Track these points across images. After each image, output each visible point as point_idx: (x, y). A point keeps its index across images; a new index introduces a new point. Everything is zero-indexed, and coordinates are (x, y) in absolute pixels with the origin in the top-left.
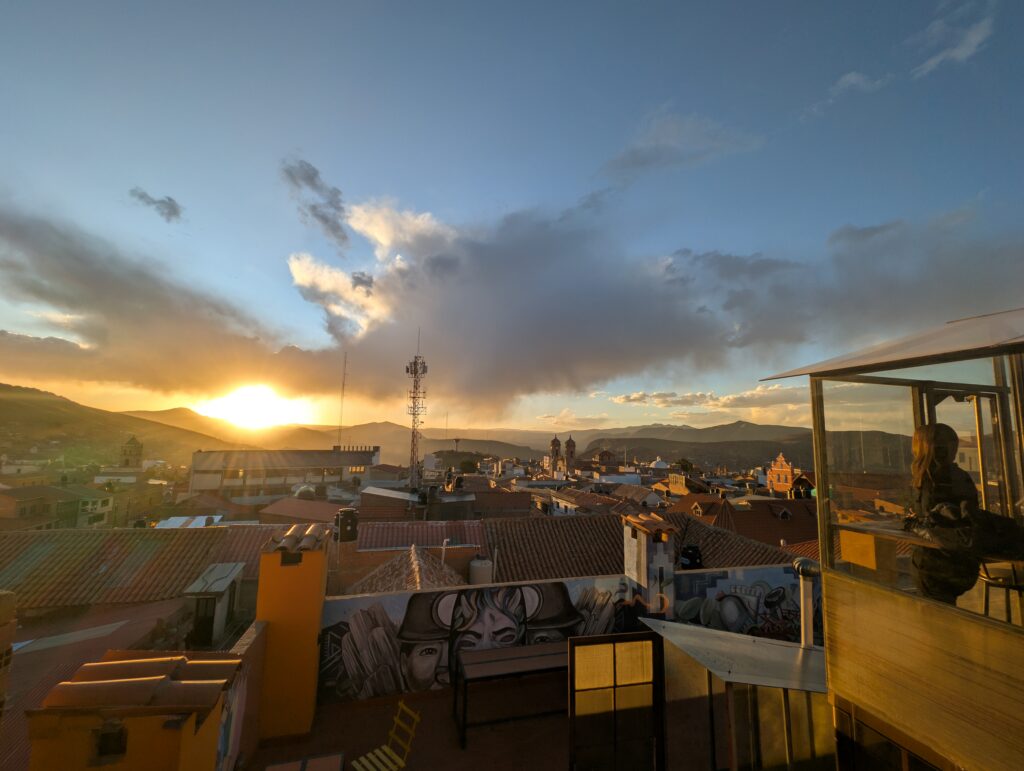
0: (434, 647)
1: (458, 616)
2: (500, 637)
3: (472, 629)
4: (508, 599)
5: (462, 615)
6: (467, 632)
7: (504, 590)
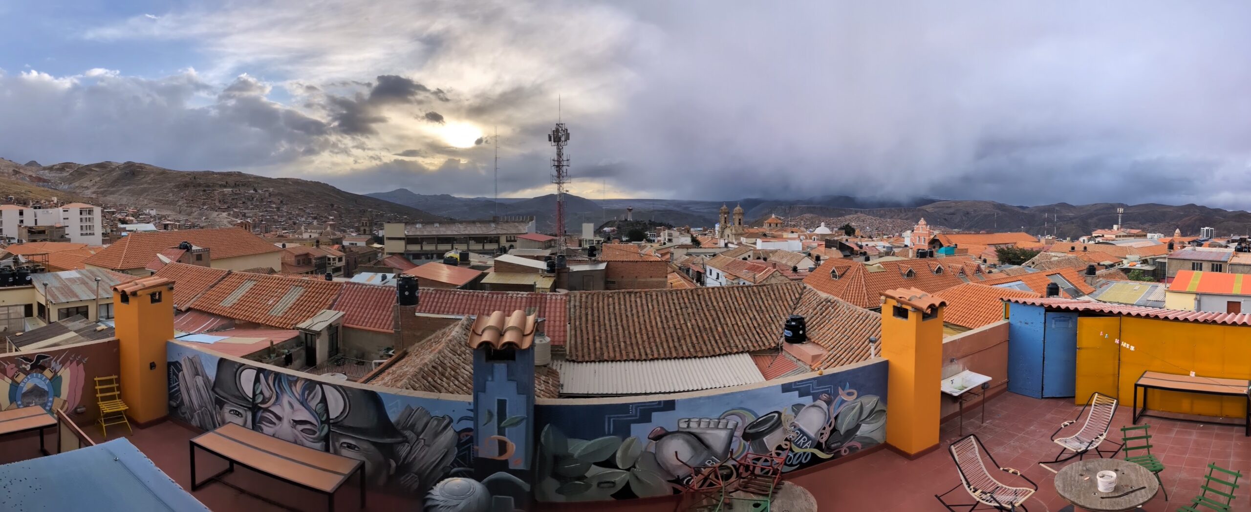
0: (241, 411)
1: (258, 392)
2: (300, 427)
3: (272, 409)
4: (307, 393)
5: (261, 393)
6: (267, 410)
7: (303, 382)
